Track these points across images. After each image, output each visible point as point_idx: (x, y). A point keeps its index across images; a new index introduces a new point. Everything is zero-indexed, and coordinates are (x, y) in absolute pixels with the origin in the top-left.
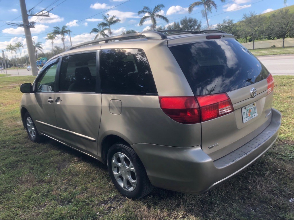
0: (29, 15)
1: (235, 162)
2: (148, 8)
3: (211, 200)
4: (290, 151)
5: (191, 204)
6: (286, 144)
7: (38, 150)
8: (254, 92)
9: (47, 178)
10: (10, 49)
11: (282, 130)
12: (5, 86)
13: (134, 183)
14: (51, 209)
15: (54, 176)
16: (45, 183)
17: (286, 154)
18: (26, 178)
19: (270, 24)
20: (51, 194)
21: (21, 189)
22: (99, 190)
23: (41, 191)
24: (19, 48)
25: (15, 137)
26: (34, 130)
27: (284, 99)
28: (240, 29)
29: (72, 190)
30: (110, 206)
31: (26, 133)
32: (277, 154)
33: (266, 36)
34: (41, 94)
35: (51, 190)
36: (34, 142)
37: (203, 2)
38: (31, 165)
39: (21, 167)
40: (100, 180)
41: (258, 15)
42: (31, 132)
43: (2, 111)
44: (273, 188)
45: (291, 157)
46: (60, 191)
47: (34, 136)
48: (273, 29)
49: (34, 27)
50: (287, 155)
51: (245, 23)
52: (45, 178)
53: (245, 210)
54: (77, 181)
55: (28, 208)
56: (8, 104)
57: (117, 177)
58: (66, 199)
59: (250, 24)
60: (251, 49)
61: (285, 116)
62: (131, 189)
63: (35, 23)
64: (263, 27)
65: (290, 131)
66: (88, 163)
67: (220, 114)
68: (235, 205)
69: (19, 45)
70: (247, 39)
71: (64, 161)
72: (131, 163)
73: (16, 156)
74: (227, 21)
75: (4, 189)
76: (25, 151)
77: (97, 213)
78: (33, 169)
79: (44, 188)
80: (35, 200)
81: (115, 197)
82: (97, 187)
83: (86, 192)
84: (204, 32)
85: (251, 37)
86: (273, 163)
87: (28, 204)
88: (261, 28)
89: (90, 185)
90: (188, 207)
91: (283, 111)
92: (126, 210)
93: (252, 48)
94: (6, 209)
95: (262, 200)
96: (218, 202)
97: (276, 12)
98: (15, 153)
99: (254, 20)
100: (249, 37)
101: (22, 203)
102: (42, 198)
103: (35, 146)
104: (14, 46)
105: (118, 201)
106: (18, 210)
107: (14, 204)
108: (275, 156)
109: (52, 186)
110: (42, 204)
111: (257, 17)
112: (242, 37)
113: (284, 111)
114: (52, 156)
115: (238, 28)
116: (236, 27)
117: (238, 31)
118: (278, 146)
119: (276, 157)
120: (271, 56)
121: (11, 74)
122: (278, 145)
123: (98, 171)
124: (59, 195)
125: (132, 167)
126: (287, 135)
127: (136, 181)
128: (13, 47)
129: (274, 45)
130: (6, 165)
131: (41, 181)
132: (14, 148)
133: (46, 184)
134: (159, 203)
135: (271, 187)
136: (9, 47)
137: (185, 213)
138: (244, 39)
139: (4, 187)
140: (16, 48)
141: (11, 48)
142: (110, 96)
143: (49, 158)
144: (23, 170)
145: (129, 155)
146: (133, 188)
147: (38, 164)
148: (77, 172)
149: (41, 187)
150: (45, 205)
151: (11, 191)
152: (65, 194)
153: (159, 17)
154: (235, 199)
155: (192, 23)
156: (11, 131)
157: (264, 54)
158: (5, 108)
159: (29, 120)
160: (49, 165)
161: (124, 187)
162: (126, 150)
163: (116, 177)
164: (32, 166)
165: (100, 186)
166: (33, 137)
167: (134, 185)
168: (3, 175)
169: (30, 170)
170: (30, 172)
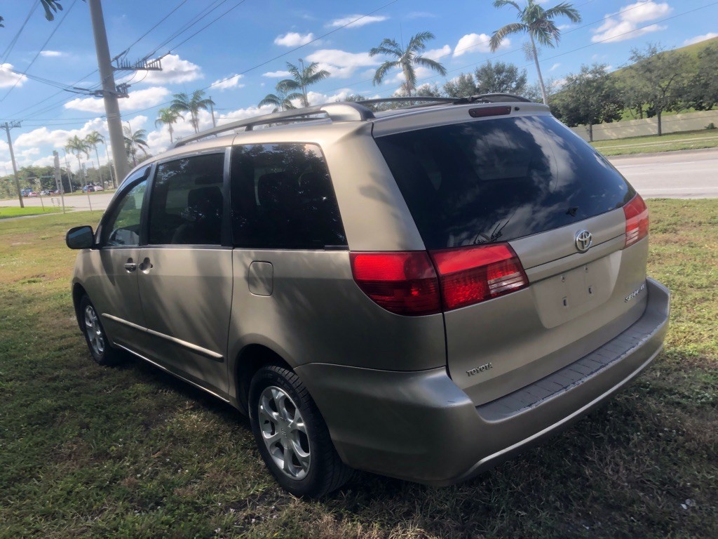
0: (114, 69)
1: (534, 407)
2: (394, 41)
3: (490, 501)
4: (703, 385)
5: (440, 512)
6: (698, 367)
7: (107, 382)
8: (584, 239)
9: (115, 449)
10: (74, 147)
11: (693, 334)
12: (58, 234)
13: (305, 459)
14: (115, 519)
15: (132, 445)
16: (110, 458)
17: (693, 391)
18: (69, 448)
19: (701, 73)
20: (119, 484)
21: (54, 473)
22: (231, 477)
23: (99, 478)
24: (94, 145)
25: (60, 353)
26: (100, 336)
27: (713, 257)
28: (625, 87)
29: (168, 476)
30: (250, 515)
31: (85, 344)
32: (670, 391)
33: (691, 103)
34: (112, 251)
35: (121, 477)
36: (101, 364)
37: (527, 24)
38: (85, 418)
39: (61, 422)
40: (238, 452)
41: (667, 52)
42: (94, 340)
43: (40, 293)
44: (644, 474)
45: (703, 400)
46: (141, 478)
47: (102, 350)
48: (706, 85)
49: (127, 97)
50: (694, 393)
51: (637, 70)
52: (111, 449)
53: (567, 526)
54: (183, 456)
55: (63, 517)
56: (57, 277)
57: (271, 446)
58: (150, 496)
59: (648, 74)
60: (654, 133)
61: (708, 299)
62: (301, 474)
63: (129, 86)
64: (683, 80)
65: (712, 336)
66: (214, 413)
67: (493, 292)
68: (544, 514)
69: (94, 139)
70: (643, 109)
71: (161, 408)
72: (297, 411)
73: (55, 398)
74: (591, 68)
75: (17, 472)
76: (76, 385)
77: (216, 531)
78: (88, 428)
79: (106, 471)
80: (81, 499)
81: (265, 494)
82: (227, 470)
83: (199, 480)
84: (481, 100)
85: (653, 104)
86: (654, 415)
87: (64, 508)
88: (677, 82)
89: (211, 464)
90: (432, 517)
91: (704, 286)
92: (285, 524)
93: (656, 132)
94: (14, 518)
95: (613, 502)
96: (504, 507)
97: (712, 44)
98: (55, 389)
99: (658, 64)
100: (648, 106)
101: (50, 506)
102: (97, 495)
103: (101, 374)
104: (83, 140)
105: (270, 503)
106: (41, 520)
107: (35, 506)
108: (665, 397)
109: (124, 466)
110: (95, 507)
111: (666, 56)
112: (628, 106)
113: (706, 287)
114: (135, 398)
115: (618, 85)
116: (613, 83)
117: (619, 91)
118: (675, 374)
119: (666, 400)
120: (700, 152)
121: (73, 207)
122: (676, 370)
123: (234, 432)
124: (137, 487)
125: (300, 421)
126: (702, 346)
127: (309, 454)
128: (81, 142)
129: (712, 125)
130: (29, 417)
131: (102, 455)
132: (54, 379)
133: (111, 461)
134: (364, 508)
135: (641, 472)
136: (73, 145)
137: (421, 532)
138: (634, 111)
139: (16, 470)
140: (89, 145)
141: (77, 146)
142: (249, 253)
143: (129, 401)
144: (64, 429)
145: (291, 392)
146: (305, 471)
147: (100, 416)
148: (187, 434)
149: (99, 469)
150: (102, 512)
151: (31, 478)
152: (151, 486)
153: (423, 63)
154: (547, 501)
155: (504, 74)
156: (53, 339)
157: (683, 147)
158: (49, 287)
159: (90, 312)
160: (125, 419)
161: (286, 469)
162: (286, 381)
163: (268, 446)
164: (87, 420)
165: (236, 467)
166: (100, 352)
167: (305, 464)
168: (19, 441)
169: (81, 428)
170: (80, 435)
